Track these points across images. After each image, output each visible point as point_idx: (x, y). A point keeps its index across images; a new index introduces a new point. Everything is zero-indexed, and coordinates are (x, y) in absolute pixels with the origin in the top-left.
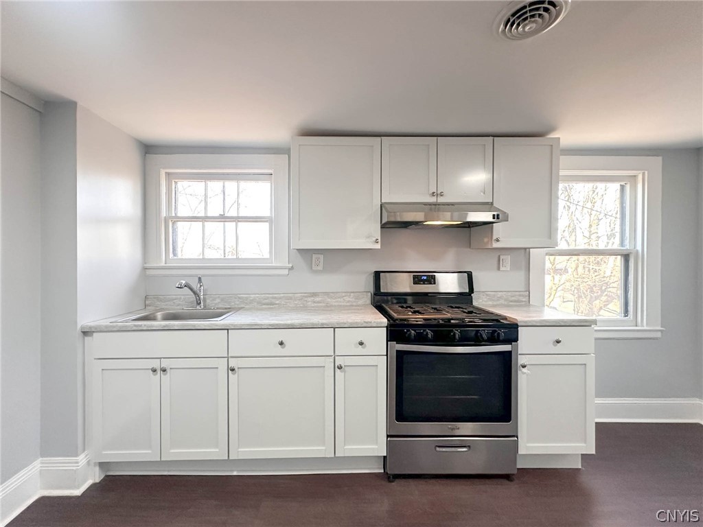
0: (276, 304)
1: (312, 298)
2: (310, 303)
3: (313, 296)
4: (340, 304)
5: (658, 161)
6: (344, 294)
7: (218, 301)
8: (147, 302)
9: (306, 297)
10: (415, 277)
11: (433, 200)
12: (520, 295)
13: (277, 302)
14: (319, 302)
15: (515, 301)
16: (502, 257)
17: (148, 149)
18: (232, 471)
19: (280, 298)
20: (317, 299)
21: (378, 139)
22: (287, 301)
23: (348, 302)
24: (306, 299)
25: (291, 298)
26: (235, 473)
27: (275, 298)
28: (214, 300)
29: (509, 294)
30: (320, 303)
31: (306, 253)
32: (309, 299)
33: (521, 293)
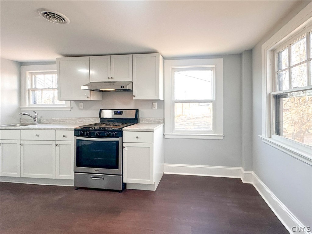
0: (65, 122)
1: (78, 120)
2: (77, 122)
4: (89, 122)
5: (221, 60)
6: (90, 118)
7: (45, 120)
8: (21, 121)
9: (76, 119)
10: (115, 112)
11: (109, 80)
12: (160, 120)
15: (157, 122)
16: (153, 103)
17: (21, 64)
18: (26, 182)
19: (67, 120)
20: (80, 120)
21: (88, 57)
23: (92, 121)
25: (70, 120)
26: (27, 183)
27: (65, 119)
28: (43, 120)
29: (156, 119)
30: (81, 121)
31: (77, 102)
33: (160, 119)
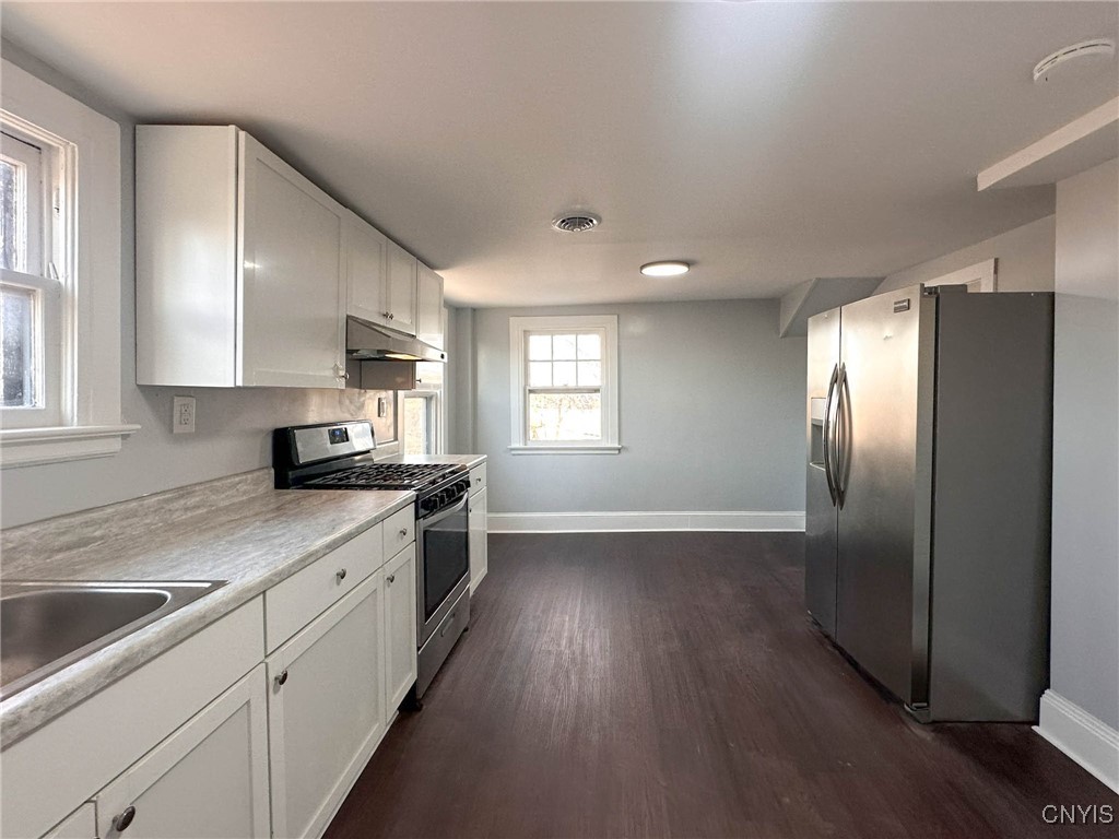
0: (95, 539)
1: (182, 502)
2: (178, 514)
3: (182, 496)
9: (167, 501)
10: (329, 433)
11: (383, 322)
13: (97, 534)
14: (197, 507)
19: (107, 521)
20: (192, 501)
22: (124, 523)
24: (167, 507)
25: (135, 513)
27: (93, 523)
30: (199, 507)
31: (159, 394)
32: (176, 505)
